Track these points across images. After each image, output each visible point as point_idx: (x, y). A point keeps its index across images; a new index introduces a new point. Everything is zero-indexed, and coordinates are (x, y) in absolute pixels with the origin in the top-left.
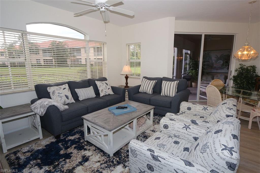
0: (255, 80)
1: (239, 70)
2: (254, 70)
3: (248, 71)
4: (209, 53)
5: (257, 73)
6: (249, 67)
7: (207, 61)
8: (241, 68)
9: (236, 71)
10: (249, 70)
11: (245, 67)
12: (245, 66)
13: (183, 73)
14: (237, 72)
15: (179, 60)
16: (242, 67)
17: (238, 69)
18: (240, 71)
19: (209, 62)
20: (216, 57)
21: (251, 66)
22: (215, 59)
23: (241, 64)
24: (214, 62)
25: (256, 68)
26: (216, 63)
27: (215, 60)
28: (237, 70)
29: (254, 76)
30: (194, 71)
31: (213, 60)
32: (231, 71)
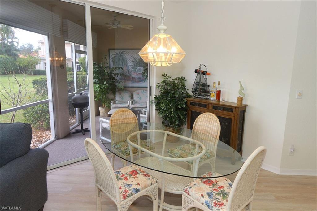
0: (186, 103)
1: (162, 86)
2: (183, 86)
3: (176, 86)
4: (122, 53)
5: (188, 90)
6: (176, 79)
7: (119, 68)
8: (165, 81)
9: (158, 87)
10: (176, 84)
11: (171, 80)
12: (170, 77)
13: (76, 91)
14: (160, 89)
15: (55, 65)
16: (166, 79)
17: (160, 83)
18: (164, 87)
19: (122, 69)
20: (133, 60)
21: (178, 78)
22: (132, 64)
23: (165, 74)
24: (131, 69)
25: (186, 81)
26: (134, 71)
27: (132, 66)
28: (160, 86)
29: (184, 95)
30: (97, 86)
31: (130, 66)
32: (151, 87)
